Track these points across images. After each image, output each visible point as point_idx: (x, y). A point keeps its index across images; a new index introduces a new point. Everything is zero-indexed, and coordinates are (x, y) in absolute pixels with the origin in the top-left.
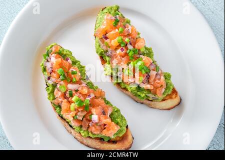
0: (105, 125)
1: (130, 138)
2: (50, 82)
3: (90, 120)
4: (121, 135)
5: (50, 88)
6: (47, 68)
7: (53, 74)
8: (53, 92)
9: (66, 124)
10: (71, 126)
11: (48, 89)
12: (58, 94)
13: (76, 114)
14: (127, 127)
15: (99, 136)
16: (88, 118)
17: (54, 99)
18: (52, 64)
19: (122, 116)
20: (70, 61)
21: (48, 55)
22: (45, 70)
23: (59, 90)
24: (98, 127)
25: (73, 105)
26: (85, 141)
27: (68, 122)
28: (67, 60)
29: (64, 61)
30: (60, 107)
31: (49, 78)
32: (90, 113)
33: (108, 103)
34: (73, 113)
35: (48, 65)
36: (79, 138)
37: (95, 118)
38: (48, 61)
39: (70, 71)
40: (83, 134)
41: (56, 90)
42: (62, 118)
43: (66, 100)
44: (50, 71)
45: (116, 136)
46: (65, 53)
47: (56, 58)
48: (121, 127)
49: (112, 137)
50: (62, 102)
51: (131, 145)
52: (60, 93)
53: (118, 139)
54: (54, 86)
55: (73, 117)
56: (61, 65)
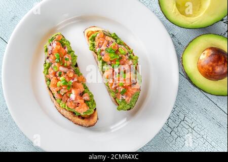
0: (79, 104)
1: (95, 118)
2: (48, 61)
3: (69, 97)
4: (89, 114)
5: (47, 65)
6: (48, 50)
7: (51, 55)
8: (48, 68)
9: (51, 95)
10: (54, 97)
11: (45, 66)
12: (51, 71)
13: (60, 90)
14: (95, 110)
15: (73, 111)
16: (68, 95)
17: (48, 74)
18: (53, 48)
19: (94, 101)
20: (67, 50)
21: (52, 40)
22: (47, 50)
23: (52, 69)
24: (73, 104)
25: (59, 82)
26: (62, 111)
27: (53, 94)
28: (65, 48)
29: (62, 49)
30: (50, 81)
31: (48, 58)
32: (70, 92)
33: (86, 88)
34: (58, 89)
35: (50, 48)
36: (58, 107)
37: (73, 96)
38: (50, 45)
39: (64, 57)
40: (61, 106)
41: (50, 68)
42: (49, 89)
43: (55, 78)
44: (50, 53)
45: (85, 114)
46: (65, 42)
47: (57, 44)
48: (90, 108)
49: (82, 114)
50: (52, 78)
51: (95, 123)
52: (52, 71)
53: (86, 116)
54: (50, 64)
55: (57, 92)
56: (59, 51)
